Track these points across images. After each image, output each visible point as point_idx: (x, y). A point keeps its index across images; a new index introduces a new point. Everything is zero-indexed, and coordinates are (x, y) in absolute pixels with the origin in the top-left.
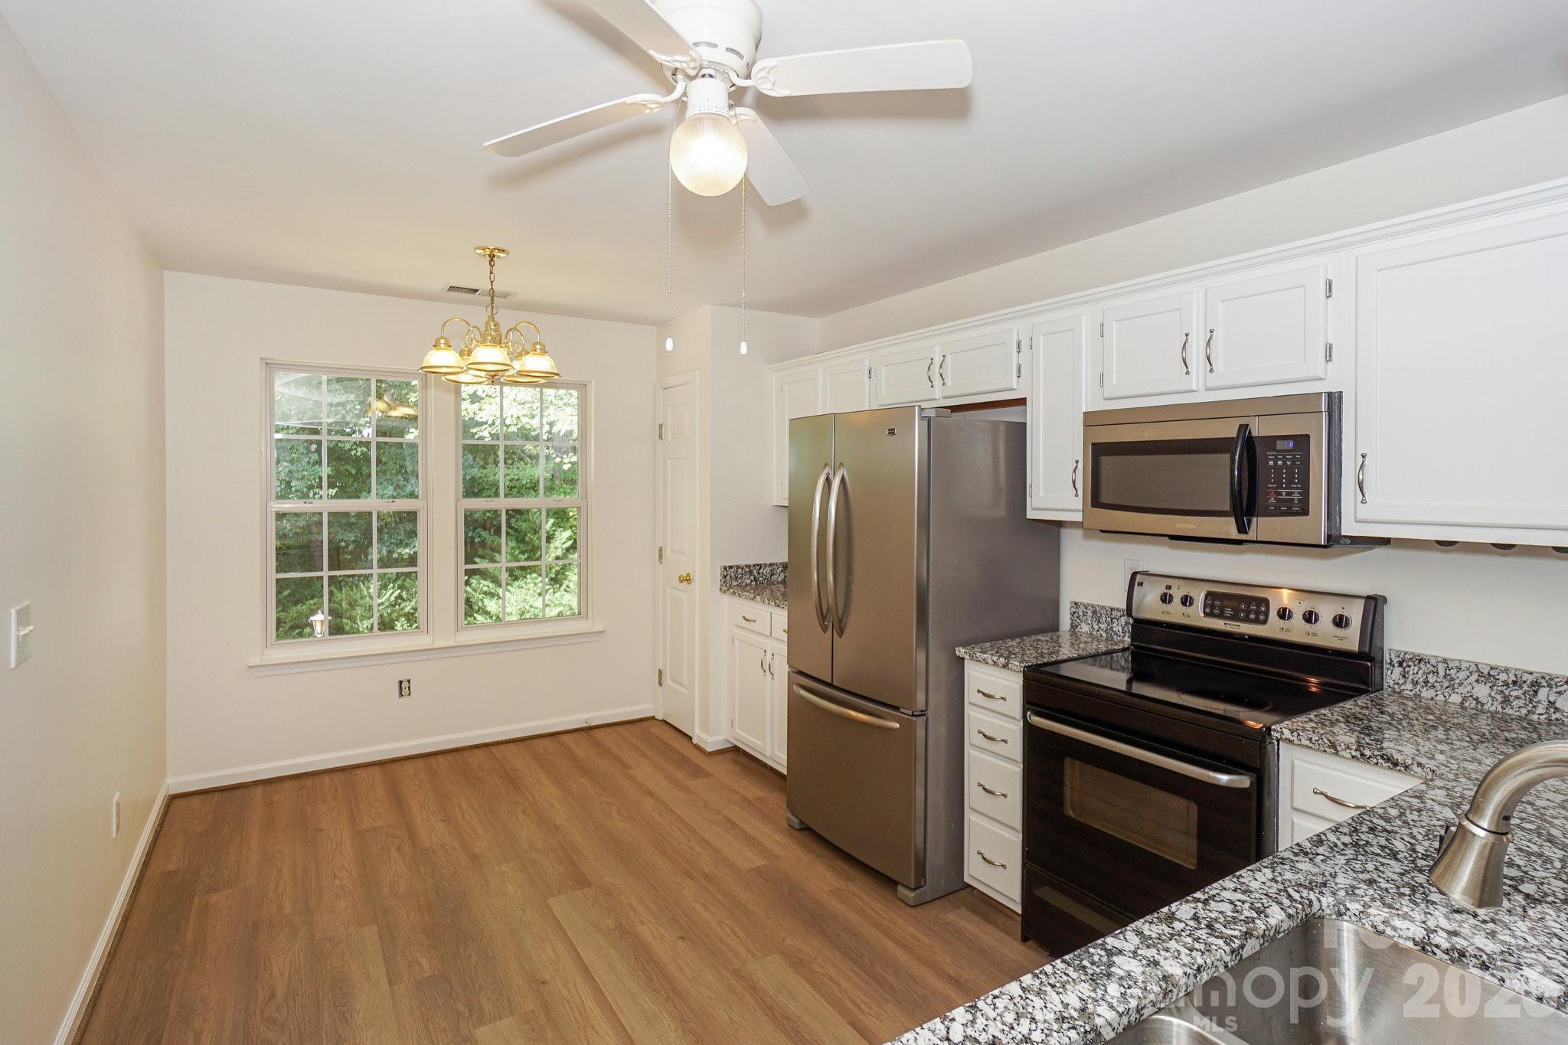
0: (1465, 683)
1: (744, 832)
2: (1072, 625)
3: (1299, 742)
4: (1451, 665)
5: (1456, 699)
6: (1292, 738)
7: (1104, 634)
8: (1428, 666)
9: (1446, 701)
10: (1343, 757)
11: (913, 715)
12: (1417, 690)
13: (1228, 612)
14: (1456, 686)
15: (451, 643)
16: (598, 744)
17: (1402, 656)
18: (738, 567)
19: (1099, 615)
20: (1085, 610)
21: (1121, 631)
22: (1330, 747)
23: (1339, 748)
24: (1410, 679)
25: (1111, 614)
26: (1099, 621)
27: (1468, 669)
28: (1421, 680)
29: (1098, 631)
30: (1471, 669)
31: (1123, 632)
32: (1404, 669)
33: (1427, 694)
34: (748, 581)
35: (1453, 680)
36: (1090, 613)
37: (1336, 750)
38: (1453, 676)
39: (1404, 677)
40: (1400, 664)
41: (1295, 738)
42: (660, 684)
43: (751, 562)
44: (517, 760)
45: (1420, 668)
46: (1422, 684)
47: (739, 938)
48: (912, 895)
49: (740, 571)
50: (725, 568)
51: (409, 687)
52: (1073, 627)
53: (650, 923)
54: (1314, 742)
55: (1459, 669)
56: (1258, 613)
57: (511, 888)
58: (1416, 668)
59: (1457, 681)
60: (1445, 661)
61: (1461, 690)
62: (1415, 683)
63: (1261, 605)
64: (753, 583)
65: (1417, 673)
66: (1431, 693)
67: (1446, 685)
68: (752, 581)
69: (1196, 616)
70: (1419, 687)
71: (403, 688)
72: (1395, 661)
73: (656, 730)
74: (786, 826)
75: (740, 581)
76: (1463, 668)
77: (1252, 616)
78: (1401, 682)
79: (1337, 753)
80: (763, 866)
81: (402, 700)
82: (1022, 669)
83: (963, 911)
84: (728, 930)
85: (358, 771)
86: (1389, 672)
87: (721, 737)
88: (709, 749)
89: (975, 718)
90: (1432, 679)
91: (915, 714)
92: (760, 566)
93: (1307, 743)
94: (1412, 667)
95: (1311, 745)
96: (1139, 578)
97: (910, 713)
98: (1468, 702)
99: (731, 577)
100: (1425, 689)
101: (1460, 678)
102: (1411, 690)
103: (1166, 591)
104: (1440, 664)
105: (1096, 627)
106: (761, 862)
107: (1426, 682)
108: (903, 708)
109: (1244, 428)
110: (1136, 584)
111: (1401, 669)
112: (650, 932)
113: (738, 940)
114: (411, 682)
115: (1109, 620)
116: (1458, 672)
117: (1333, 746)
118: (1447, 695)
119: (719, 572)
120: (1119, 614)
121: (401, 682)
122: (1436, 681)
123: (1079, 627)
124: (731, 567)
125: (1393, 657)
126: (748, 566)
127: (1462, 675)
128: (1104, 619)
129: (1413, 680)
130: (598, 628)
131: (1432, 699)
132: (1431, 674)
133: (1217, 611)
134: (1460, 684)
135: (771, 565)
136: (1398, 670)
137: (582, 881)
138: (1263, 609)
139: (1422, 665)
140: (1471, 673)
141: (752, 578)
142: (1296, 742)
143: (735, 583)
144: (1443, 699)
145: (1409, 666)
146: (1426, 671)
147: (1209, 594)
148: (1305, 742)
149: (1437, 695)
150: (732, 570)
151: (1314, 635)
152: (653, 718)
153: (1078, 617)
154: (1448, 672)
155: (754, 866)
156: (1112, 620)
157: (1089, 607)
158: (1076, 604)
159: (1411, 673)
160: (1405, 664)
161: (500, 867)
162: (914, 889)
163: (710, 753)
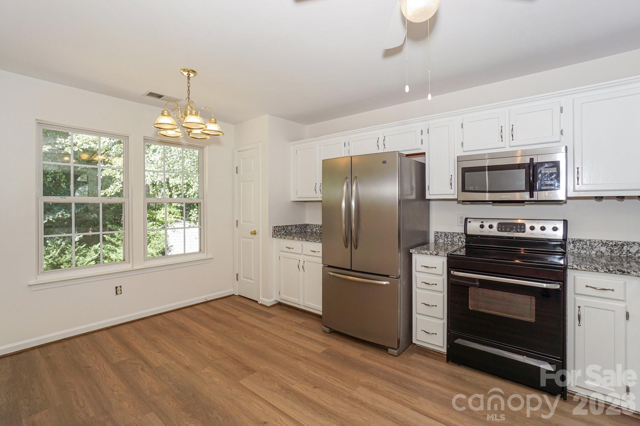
0: (597, 247)
1: (307, 337)
2: (435, 240)
3: (581, 269)
4: (592, 241)
5: (594, 252)
6: (577, 268)
7: (450, 242)
8: (583, 242)
9: (590, 254)
10: (601, 272)
11: (397, 278)
12: (579, 251)
13: (508, 229)
14: (594, 248)
15: (142, 267)
16: (215, 308)
17: (573, 240)
18: (279, 227)
19: (448, 235)
20: (441, 234)
21: (457, 241)
22: (594, 269)
23: (599, 269)
24: (576, 247)
25: (453, 235)
26: (447, 237)
27: (598, 242)
28: (581, 247)
29: (447, 241)
30: (599, 242)
31: (458, 241)
32: (574, 244)
33: (583, 252)
34: (283, 233)
35: (593, 246)
36: (443, 235)
37: (597, 270)
38: (593, 245)
39: (574, 247)
40: (573, 243)
41: (579, 268)
42: (237, 280)
43: (284, 225)
44: (181, 319)
45: (580, 243)
46: (581, 249)
47: (340, 383)
48: (396, 351)
49: (280, 228)
50: (275, 227)
51: (121, 290)
52: (436, 241)
53: (296, 383)
54: (587, 268)
55: (595, 242)
56: (521, 229)
57: (217, 380)
58: (579, 244)
59: (594, 246)
60: (590, 240)
61: (596, 249)
62: (578, 249)
63: (522, 226)
64: (285, 233)
65: (579, 245)
66: (585, 251)
67: (590, 248)
68: (284, 233)
69: (494, 232)
70: (580, 250)
71: (118, 290)
72: (571, 242)
73: (238, 299)
74: (322, 332)
75: (280, 233)
76: (596, 242)
77: (519, 230)
78: (573, 249)
79: (598, 271)
80: (326, 350)
81: (118, 296)
82: (446, 255)
83: (415, 354)
84: (332, 380)
85: (95, 334)
86: (569, 246)
87: (273, 300)
88: (269, 305)
89: (418, 277)
90: (585, 247)
91: (397, 277)
92: (287, 226)
93: (585, 269)
94: (578, 243)
95: (586, 269)
96: (469, 220)
97: (395, 277)
98: (598, 253)
99: (277, 231)
100: (582, 250)
101: (595, 245)
102: (577, 251)
103: (481, 224)
104: (588, 241)
105: (446, 240)
106: (324, 349)
107: (583, 248)
108: (390, 275)
109: (532, 160)
110: (468, 222)
111: (573, 244)
112: (298, 387)
113: (339, 383)
114: (122, 287)
115: (452, 237)
116: (594, 243)
117: (596, 269)
118: (590, 252)
119: (272, 229)
120: (456, 234)
121: (116, 287)
122: (586, 247)
123: (439, 240)
124: (277, 227)
125: (570, 240)
126: (283, 226)
127: (596, 244)
128: (450, 237)
129: (578, 248)
130: (210, 257)
131: (585, 253)
132: (585, 245)
133: (504, 230)
134: (595, 247)
135: (291, 225)
136: (572, 245)
137: (251, 370)
138: (523, 227)
139: (581, 242)
140: (599, 243)
141: (284, 231)
142: (579, 269)
143: (278, 233)
144: (589, 253)
145: (576, 243)
146: (583, 244)
147: (499, 224)
148: (583, 269)
149: (587, 252)
150: (277, 228)
151: (545, 235)
152: (234, 295)
153: (438, 237)
154: (591, 244)
155: (322, 351)
156: (453, 237)
157: (443, 233)
158: (437, 232)
159: (577, 245)
160: (574, 243)
161: (204, 370)
162: (397, 349)
163: (269, 306)
